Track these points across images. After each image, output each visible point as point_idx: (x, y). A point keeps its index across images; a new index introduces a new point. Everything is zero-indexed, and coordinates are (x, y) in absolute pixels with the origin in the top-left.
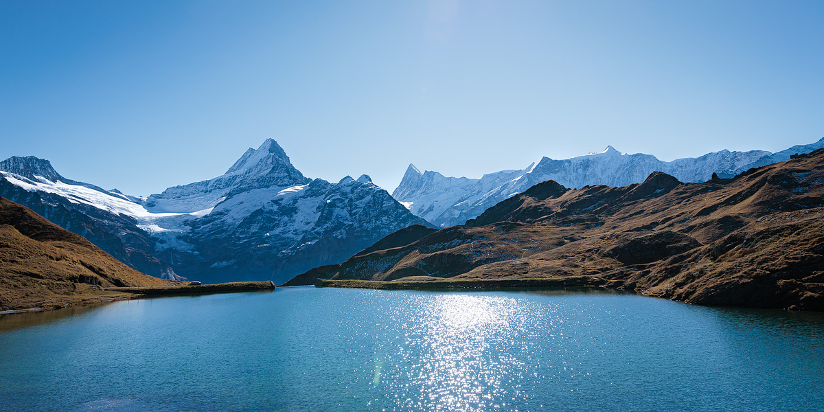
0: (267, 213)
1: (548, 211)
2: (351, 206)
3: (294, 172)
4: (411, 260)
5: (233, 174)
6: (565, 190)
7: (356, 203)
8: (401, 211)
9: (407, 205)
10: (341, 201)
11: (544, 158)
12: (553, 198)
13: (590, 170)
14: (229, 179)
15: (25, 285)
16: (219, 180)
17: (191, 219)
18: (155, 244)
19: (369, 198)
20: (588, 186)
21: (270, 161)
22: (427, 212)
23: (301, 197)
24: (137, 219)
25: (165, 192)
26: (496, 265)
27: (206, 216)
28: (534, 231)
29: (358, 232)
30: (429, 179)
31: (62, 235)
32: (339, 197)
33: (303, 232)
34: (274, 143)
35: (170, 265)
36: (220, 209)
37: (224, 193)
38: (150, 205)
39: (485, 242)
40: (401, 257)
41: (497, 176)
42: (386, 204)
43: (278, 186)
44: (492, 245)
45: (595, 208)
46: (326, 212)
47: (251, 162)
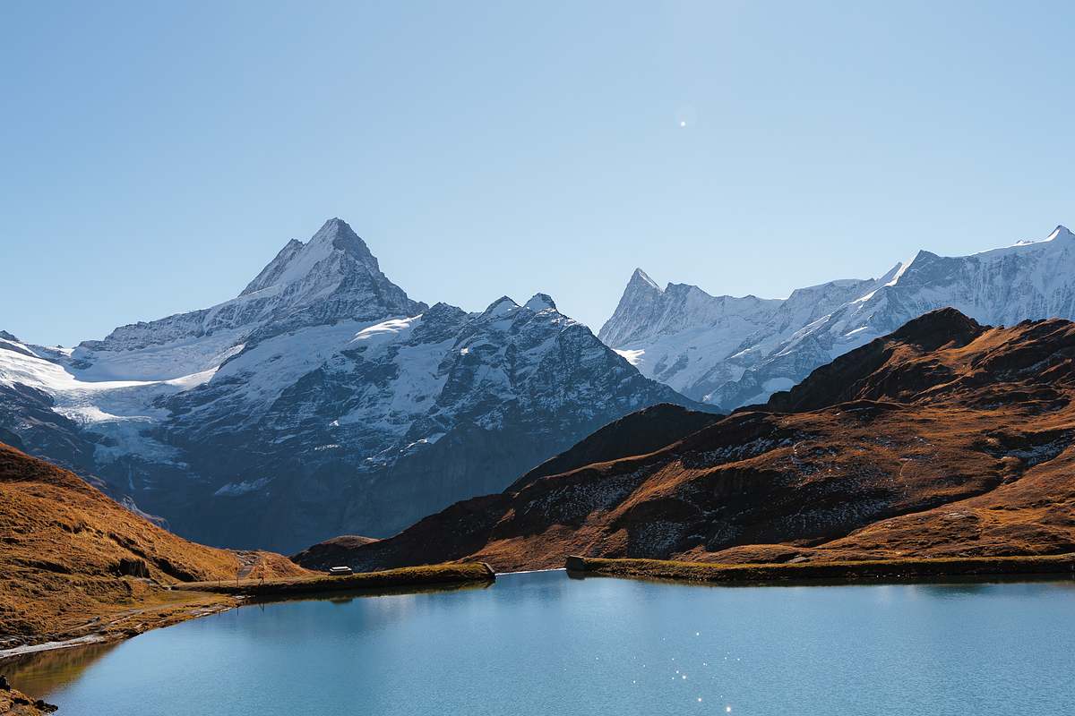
0: (332, 377)
1: (945, 374)
2: (512, 360)
3: (389, 290)
4: (666, 483)
5: (257, 295)
6: (980, 330)
7: (524, 353)
8: (619, 370)
9: (630, 356)
10: (491, 350)
11: (922, 254)
12: (954, 346)
13: (1019, 278)
14: (250, 307)
15: (49, 588)
16: (227, 309)
17: (168, 393)
18: (93, 448)
19: (549, 343)
20: (1028, 322)
21: (336, 267)
22: (673, 371)
23: (405, 344)
24: (53, 394)
25: (111, 337)
26: (911, 520)
27: (202, 387)
28: (924, 421)
29: (528, 416)
30: (676, 301)
31: (32, 470)
32: (486, 341)
33: (411, 417)
34: (343, 228)
35: (129, 492)
36: (231, 370)
37: (239, 336)
38: (80, 365)
39: (821, 444)
40: (645, 477)
41: (821, 293)
42: (589, 357)
43: (356, 320)
44: (837, 450)
45: (1044, 367)
46: (460, 374)
47: (295, 270)
